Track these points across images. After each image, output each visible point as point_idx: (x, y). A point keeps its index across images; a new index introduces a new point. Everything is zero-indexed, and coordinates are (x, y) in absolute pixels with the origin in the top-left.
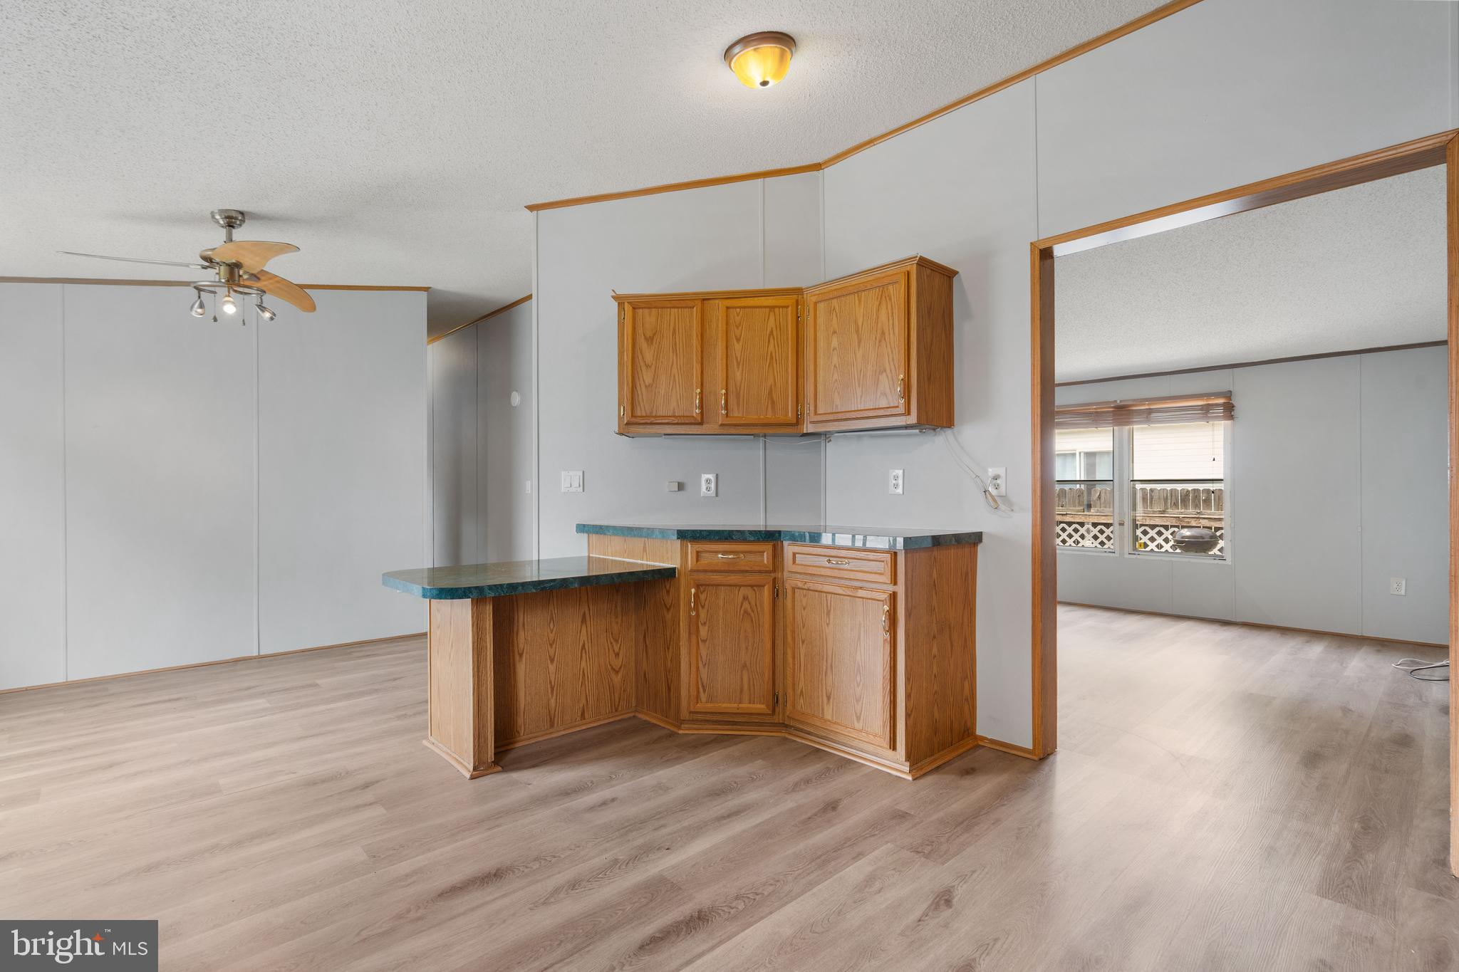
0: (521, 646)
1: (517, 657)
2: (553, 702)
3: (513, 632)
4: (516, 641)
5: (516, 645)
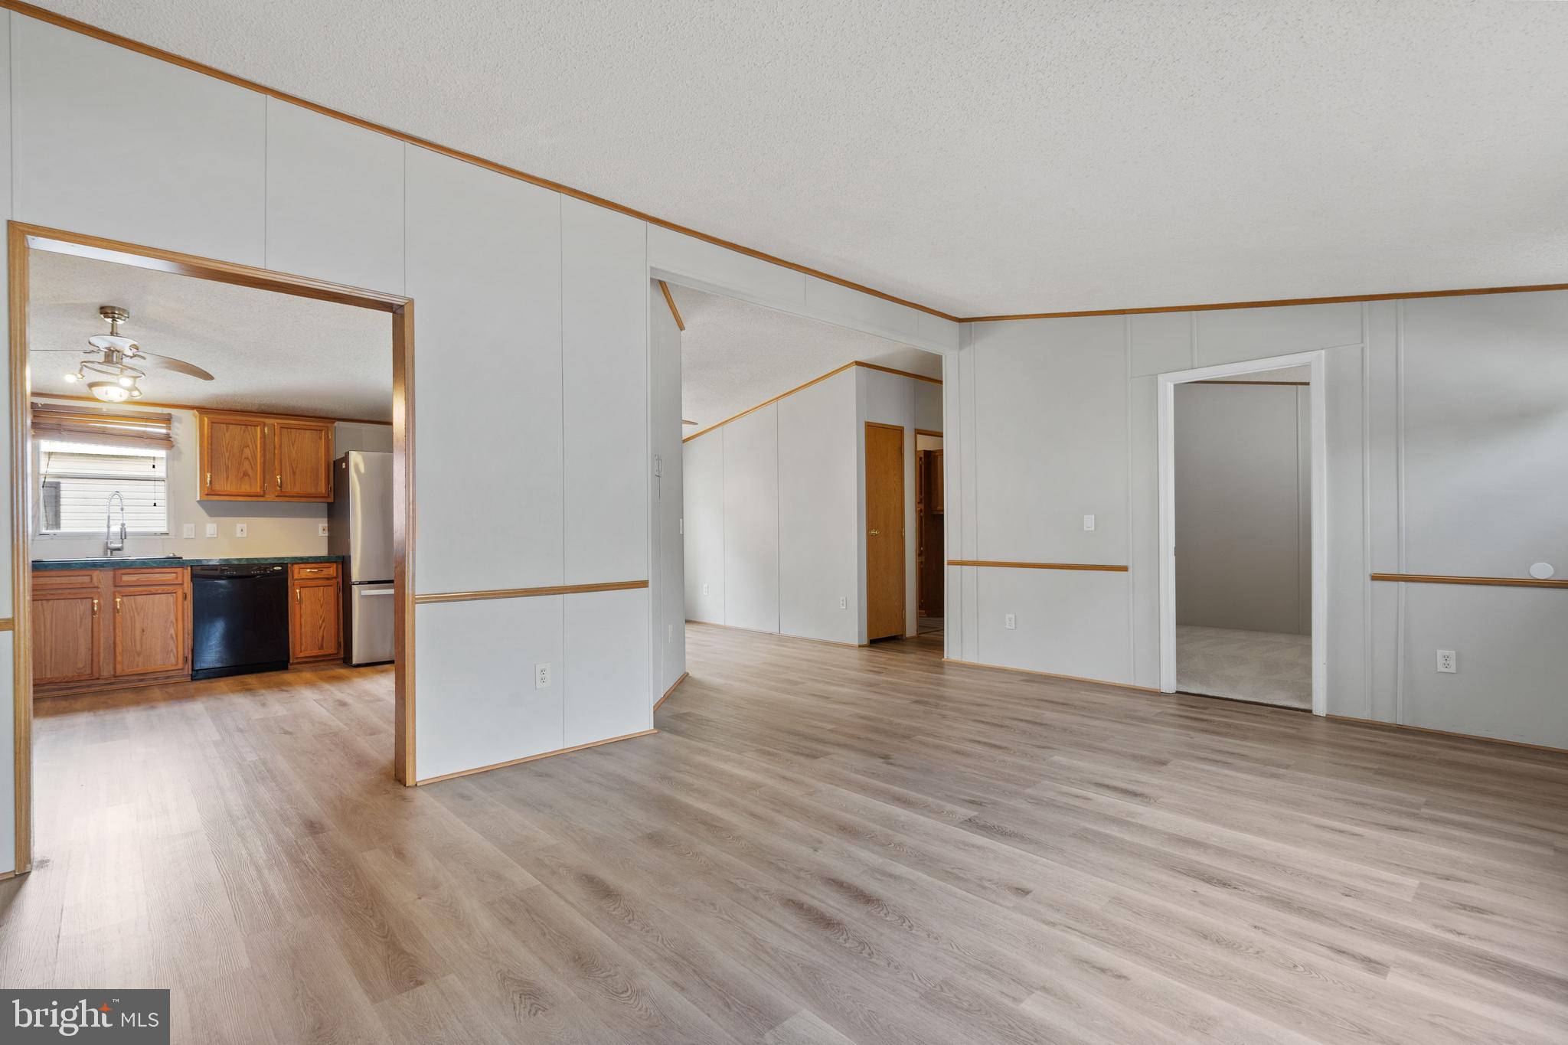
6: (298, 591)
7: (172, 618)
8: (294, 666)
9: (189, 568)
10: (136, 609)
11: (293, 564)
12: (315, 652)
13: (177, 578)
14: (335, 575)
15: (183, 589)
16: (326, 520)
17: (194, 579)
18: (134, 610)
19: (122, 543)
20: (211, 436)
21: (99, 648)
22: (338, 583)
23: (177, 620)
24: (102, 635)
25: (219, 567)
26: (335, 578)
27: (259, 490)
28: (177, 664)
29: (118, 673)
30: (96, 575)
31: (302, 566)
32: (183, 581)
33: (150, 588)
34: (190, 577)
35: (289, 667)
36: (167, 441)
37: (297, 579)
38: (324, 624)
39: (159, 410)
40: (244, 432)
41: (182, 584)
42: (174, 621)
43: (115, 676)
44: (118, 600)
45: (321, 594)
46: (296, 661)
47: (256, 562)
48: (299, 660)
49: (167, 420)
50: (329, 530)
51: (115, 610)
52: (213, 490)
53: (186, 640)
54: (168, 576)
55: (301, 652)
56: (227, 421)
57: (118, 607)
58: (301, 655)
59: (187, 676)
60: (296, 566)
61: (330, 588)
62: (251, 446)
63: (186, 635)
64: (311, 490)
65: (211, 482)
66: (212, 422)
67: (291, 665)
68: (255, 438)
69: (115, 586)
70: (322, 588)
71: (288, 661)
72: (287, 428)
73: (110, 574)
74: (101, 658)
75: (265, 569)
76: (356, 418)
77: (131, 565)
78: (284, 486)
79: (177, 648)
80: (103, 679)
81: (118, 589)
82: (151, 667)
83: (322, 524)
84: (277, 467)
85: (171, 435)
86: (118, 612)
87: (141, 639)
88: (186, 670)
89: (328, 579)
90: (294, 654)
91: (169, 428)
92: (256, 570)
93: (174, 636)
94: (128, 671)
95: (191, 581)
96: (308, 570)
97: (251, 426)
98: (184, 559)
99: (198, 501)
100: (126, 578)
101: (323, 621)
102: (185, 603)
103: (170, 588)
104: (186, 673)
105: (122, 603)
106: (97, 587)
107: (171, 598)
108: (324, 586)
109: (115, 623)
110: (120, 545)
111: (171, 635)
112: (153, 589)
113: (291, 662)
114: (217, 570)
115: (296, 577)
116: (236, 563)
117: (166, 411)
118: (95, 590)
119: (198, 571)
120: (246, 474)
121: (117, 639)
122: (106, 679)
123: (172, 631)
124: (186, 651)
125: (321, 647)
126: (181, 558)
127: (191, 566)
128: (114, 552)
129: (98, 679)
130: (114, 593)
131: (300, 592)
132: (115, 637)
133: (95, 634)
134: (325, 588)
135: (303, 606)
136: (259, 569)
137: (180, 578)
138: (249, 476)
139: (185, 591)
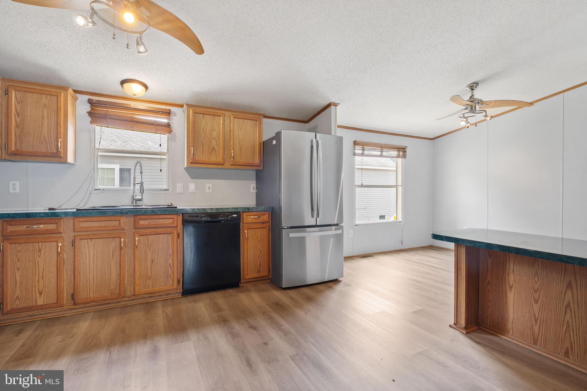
0: (511, 283)
1: (508, 288)
2: (536, 328)
3: (506, 273)
4: (507, 279)
5: (507, 281)
6: (246, 231)
7: (171, 251)
8: (244, 284)
9: (181, 215)
10: (148, 245)
11: (243, 212)
12: (255, 275)
13: (173, 222)
14: (268, 220)
15: (177, 230)
16: (255, 182)
17: (184, 223)
18: (147, 246)
19: (142, 196)
20: (194, 122)
21: (124, 275)
22: (269, 225)
23: (173, 253)
24: (126, 264)
25: (200, 215)
26: (268, 222)
27: (221, 160)
28: (173, 285)
29: (136, 294)
30: (124, 220)
31: (248, 214)
32: (177, 225)
33: (157, 230)
34: (181, 221)
35: (241, 285)
36: (167, 128)
37: (246, 223)
38: (261, 255)
39: (163, 107)
40: (213, 119)
41: (177, 227)
42: (172, 253)
43: (134, 295)
44: (137, 239)
45: (259, 234)
46: (244, 281)
47: (222, 211)
48: (246, 281)
49: (168, 113)
50: (256, 188)
51: (135, 247)
52: (195, 160)
53: (179, 268)
54: (167, 221)
55: (247, 275)
56: (203, 112)
57: (137, 244)
58: (248, 277)
59: (179, 293)
60: (245, 214)
61: (264, 229)
62: (217, 130)
63: (179, 264)
64: (250, 161)
65: (193, 153)
66: (195, 113)
67: (241, 283)
68: (219, 124)
69: (135, 228)
70: (260, 229)
71: (240, 281)
72: (238, 118)
73: (132, 219)
74: (126, 282)
75: (227, 216)
76: (272, 116)
77: (145, 212)
78: (235, 157)
79: (173, 274)
80: (127, 297)
81: (137, 230)
82: (157, 288)
83: (252, 186)
84: (231, 145)
85: (170, 124)
86: (137, 247)
87: (151, 267)
88: (179, 289)
89: (263, 223)
90: (243, 275)
91: (169, 119)
92: (222, 217)
93: (171, 264)
94: (143, 291)
95: (182, 224)
96: (252, 217)
97: (217, 116)
98: (178, 208)
99: (185, 168)
100: (142, 222)
101: (260, 253)
102: (179, 240)
103: (169, 230)
104: (179, 292)
105: (139, 241)
106: (123, 229)
107: (170, 237)
108: (261, 228)
109: (134, 255)
110: (141, 197)
111: (170, 264)
112: (159, 230)
113: (242, 282)
114: (198, 217)
115: (245, 222)
116: (210, 211)
117: (168, 107)
118: (122, 231)
119: (186, 217)
120: (214, 149)
121: (136, 268)
122: (129, 297)
123: (170, 261)
124: (179, 275)
125: (259, 272)
126: (176, 207)
127: (183, 214)
128: (138, 202)
129: (124, 297)
130: (134, 233)
131: (247, 232)
132: (135, 266)
133: (122, 264)
134: (262, 229)
135: (249, 242)
136: (224, 216)
137: (175, 222)
138: (215, 151)
139: (179, 232)
